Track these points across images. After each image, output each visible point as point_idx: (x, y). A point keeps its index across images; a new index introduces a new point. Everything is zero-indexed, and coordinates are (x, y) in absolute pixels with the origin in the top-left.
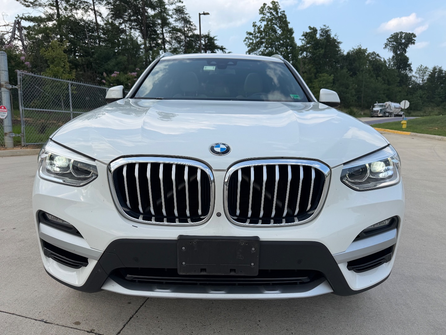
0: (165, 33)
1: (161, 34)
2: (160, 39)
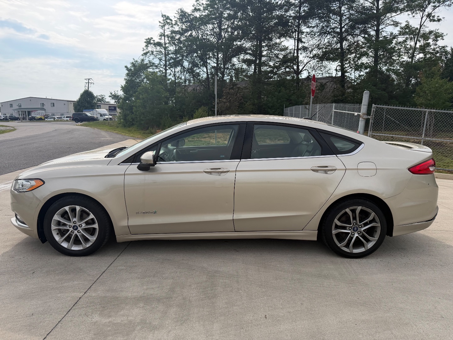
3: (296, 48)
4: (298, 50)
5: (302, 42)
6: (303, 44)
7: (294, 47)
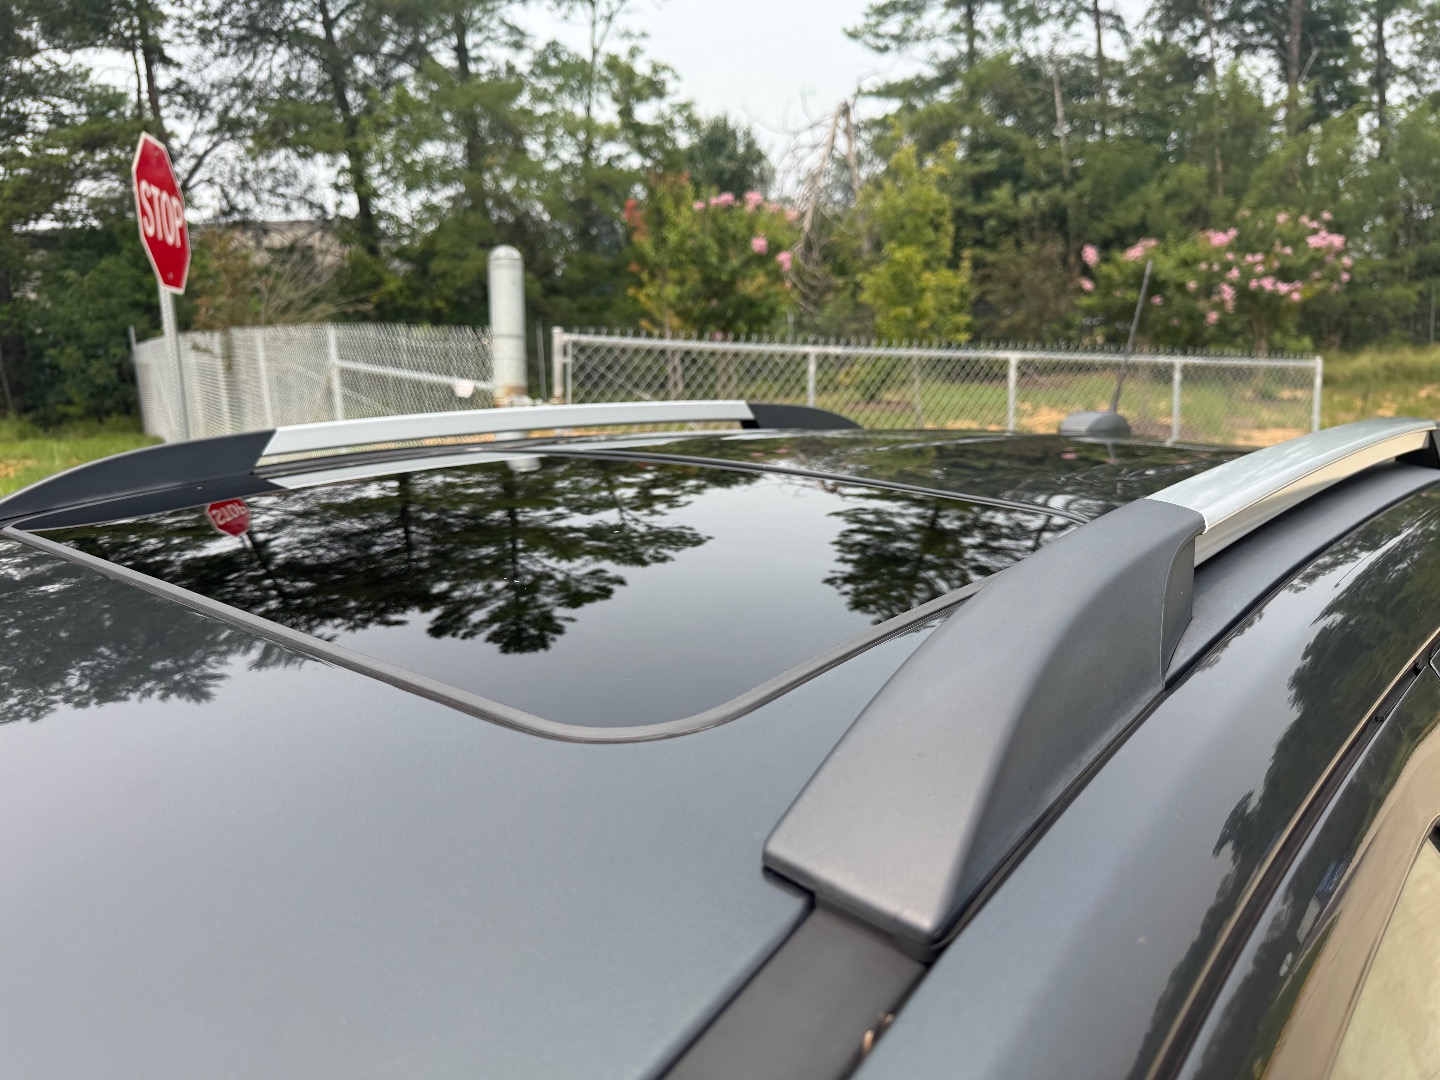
0: (1391, 37)
1: (1371, 45)
2: (1365, 67)
3: (145, 86)
4: (154, 92)
5: (167, 62)
6: (174, 73)
7: (134, 79)
